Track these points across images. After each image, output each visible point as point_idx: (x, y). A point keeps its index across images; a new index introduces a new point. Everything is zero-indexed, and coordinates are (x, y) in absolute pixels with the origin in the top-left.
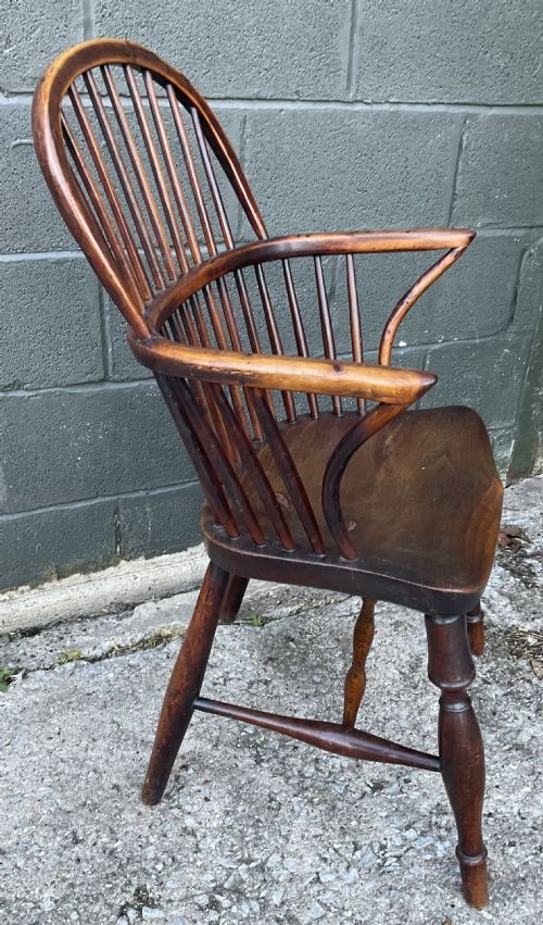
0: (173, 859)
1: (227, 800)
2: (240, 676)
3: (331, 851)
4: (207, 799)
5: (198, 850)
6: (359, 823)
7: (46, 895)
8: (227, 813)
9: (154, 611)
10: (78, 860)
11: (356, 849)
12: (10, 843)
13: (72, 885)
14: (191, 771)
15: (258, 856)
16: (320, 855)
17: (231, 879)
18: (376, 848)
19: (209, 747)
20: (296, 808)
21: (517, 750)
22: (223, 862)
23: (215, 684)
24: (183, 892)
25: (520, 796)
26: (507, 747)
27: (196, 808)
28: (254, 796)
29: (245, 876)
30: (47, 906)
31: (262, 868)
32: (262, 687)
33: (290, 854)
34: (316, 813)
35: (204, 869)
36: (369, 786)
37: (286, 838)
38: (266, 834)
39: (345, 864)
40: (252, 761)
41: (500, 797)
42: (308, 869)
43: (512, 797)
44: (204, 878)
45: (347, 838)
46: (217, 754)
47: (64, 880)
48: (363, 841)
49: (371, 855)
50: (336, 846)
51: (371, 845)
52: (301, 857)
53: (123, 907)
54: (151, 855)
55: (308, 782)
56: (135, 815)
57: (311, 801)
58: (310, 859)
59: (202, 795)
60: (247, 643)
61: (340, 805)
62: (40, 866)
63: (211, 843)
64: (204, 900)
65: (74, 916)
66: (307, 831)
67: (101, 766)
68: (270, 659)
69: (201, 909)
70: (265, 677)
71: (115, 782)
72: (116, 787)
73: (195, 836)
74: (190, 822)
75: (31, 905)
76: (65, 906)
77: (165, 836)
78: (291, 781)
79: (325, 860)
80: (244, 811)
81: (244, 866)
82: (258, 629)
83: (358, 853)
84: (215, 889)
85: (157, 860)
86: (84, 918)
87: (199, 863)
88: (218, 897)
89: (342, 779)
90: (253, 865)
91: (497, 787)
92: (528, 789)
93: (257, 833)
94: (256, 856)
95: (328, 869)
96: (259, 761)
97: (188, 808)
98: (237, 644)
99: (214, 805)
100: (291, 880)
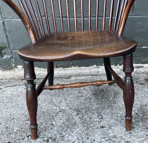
0: (46, 129)
1: (65, 120)
2: (85, 96)
3: (81, 138)
4: (61, 119)
5: (52, 129)
6: (92, 133)
7: (16, 129)
8: (63, 123)
9: (75, 79)
10: (26, 124)
11: (87, 139)
12: (16, 117)
13: (22, 128)
14: (61, 113)
15: (64, 134)
16: (78, 138)
17: (55, 137)
18: (92, 140)
19: (68, 109)
20: (79, 126)
21: (147, 129)
22: (55, 133)
23: (78, 96)
24: (42, 136)
25: (140, 140)
26: (144, 127)
27: (57, 120)
28: (71, 121)
29: (58, 137)
30: (15, 131)
31: (63, 137)
32: (89, 99)
33: (71, 136)
34: (83, 128)
35: (51, 133)
36: (100, 126)
37: (73, 132)
38: (68, 130)
39: (82, 141)
40: (76, 114)
41: (134, 138)
42: (73, 139)
43: (137, 139)
44: (49, 135)
45: (87, 136)
46: (69, 111)
47: (21, 127)
48: (90, 138)
49: (90, 141)
50: (83, 137)
51: (91, 139)
52: (73, 137)
53: (29, 135)
54: (41, 127)
55: (86, 122)
56: (43, 118)
57: (84, 126)
58: (75, 138)
59: (60, 118)
60: (92, 89)
61: (90, 128)
62: (18, 123)
63: (56, 128)
64: (46, 139)
65: (18, 134)
66: (78, 132)
67: (43, 107)
68: (95, 94)
69: (44, 141)
70: (91, 98)
71: (44, 111)
72: (44, 112)
73: (53, 126)
74: (54, 123)
75: (12, 130)
76: (18, 132)
77: (47, 124)
78: (82, 121)
79: (79, 139)
80: (67, 124)
81: (59, 135)
82: (96, 87)
83: (87, 140)
84: (50, 138)
85: (42, 128)
86: (20, 135)
87: (50, 131)
88: (49, 139)
89: (95, 123)
90: (62, 135)
91: (135, 136)
92: (143, 139)
93: (67, 129)
94: (63, 134)
95: (78, 141)
96: (77, 114)
97: (55, 120)
98: (89, 89)
99: (61, 121)
100: (67, 141)
